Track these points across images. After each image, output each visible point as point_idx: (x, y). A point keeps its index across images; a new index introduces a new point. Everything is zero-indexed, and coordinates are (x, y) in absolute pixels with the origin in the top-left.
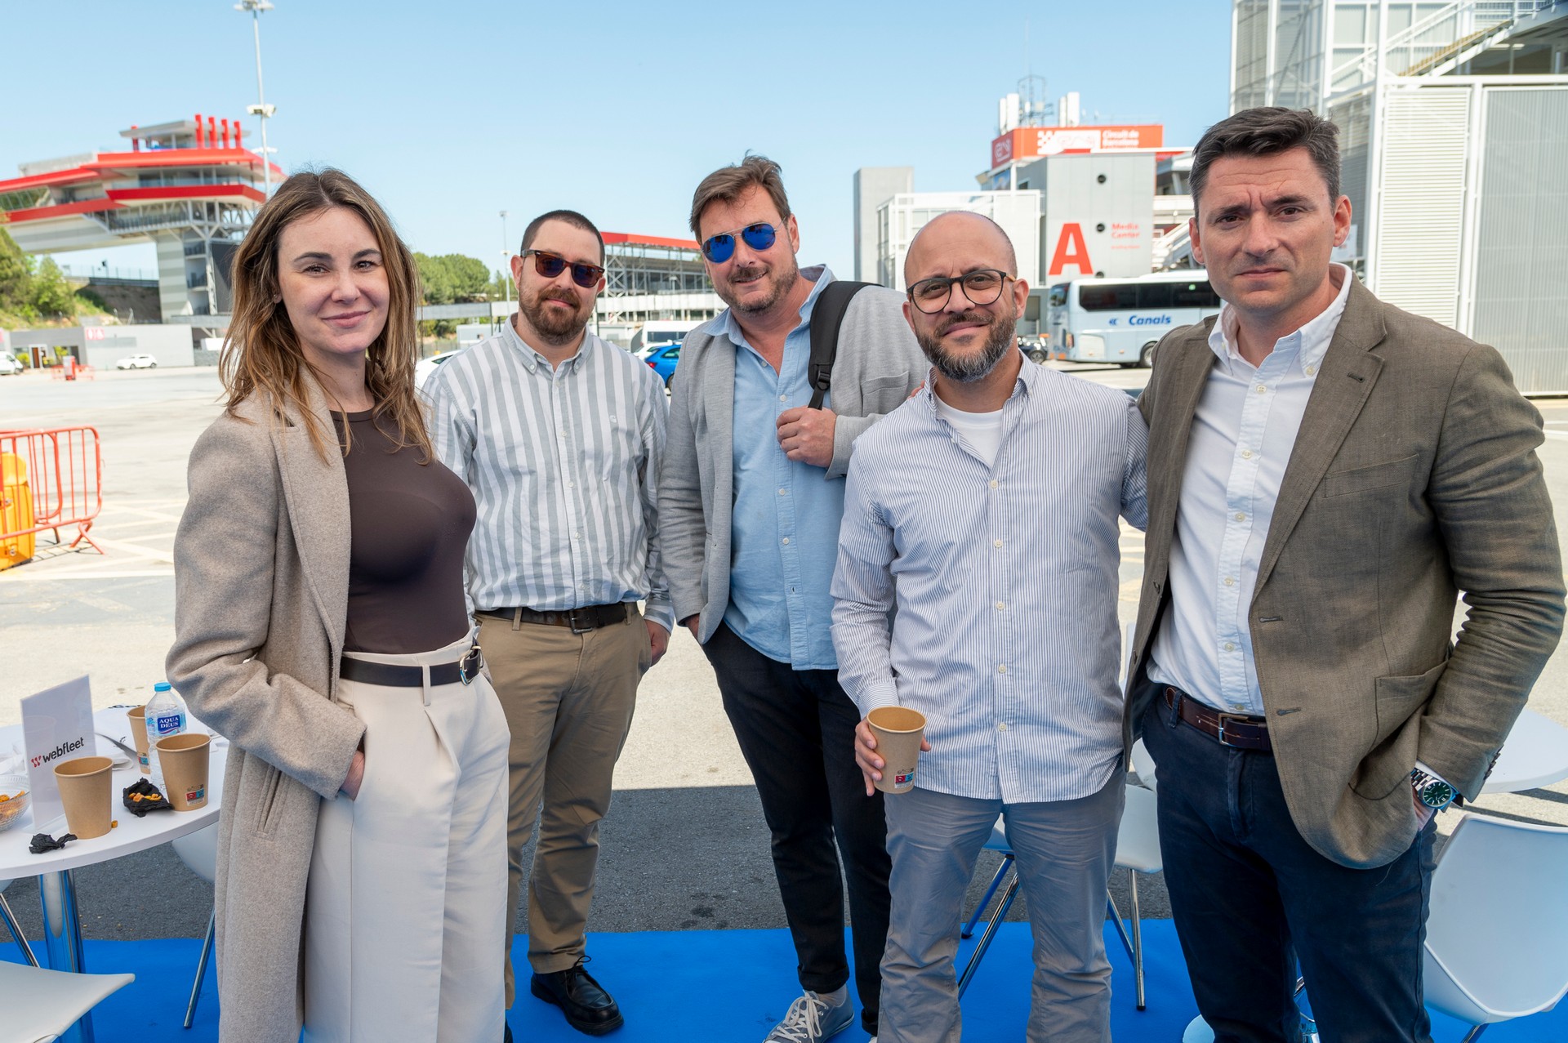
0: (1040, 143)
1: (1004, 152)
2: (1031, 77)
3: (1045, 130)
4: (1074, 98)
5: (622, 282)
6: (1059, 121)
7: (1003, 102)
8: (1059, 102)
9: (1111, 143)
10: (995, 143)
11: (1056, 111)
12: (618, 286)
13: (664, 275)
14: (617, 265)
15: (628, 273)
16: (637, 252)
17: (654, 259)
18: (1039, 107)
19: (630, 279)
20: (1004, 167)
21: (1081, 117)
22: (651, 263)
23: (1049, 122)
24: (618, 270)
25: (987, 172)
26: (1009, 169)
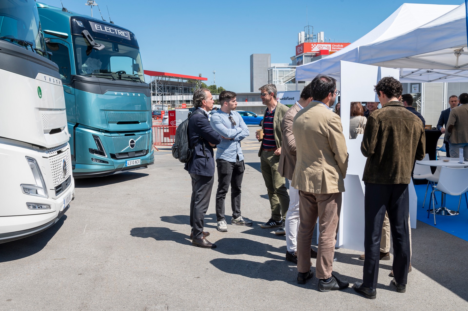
0: (312, 48)
1: (300, 50)
2: (309, 26)
3: (314, 43)
4: (322, 33)
5: (162, 90)
6: (318, 41)
7: (300, 34)
8: (318, 34)
9: (334, 48)
10: (297, 47)
11: (316, 37)
12: (160, 91)
13: (177, 87)
14: (160, 84)
15: (164, 86)
16: (167, 79)
17: (173, 82)
18: (311, 36)
19: (164, 88)
20: (301, 55)
21: (325, 40)
22: (173, 83)
23: (315, 41)
24: (160, 85)
25: (294, 56)
26: (302, 56)
